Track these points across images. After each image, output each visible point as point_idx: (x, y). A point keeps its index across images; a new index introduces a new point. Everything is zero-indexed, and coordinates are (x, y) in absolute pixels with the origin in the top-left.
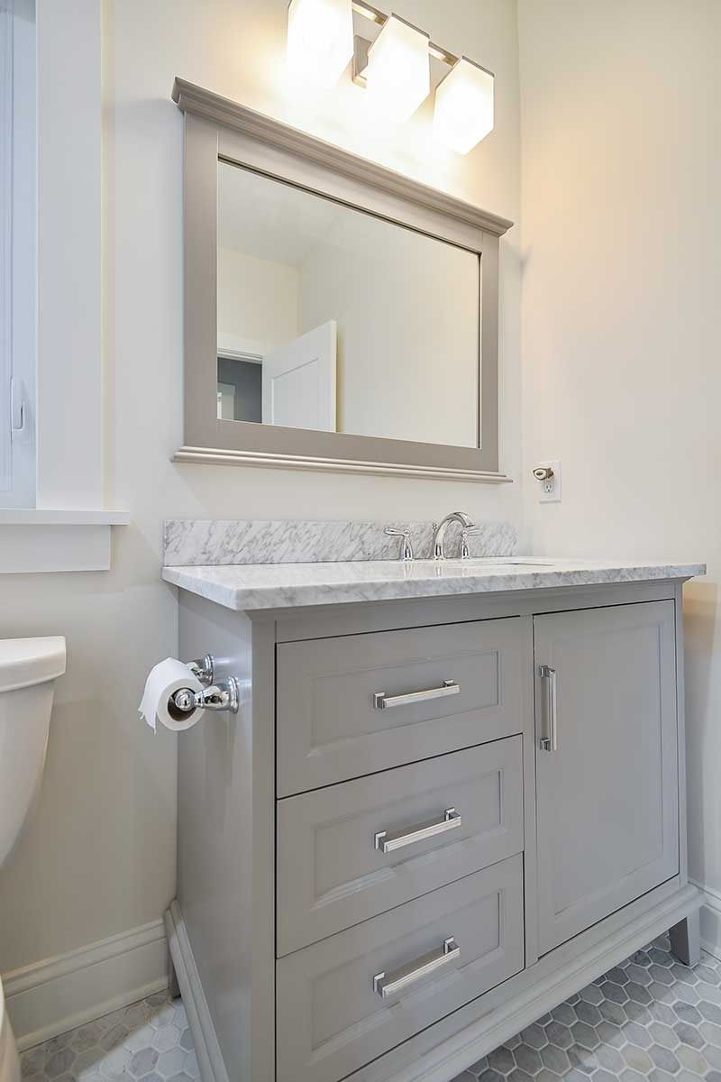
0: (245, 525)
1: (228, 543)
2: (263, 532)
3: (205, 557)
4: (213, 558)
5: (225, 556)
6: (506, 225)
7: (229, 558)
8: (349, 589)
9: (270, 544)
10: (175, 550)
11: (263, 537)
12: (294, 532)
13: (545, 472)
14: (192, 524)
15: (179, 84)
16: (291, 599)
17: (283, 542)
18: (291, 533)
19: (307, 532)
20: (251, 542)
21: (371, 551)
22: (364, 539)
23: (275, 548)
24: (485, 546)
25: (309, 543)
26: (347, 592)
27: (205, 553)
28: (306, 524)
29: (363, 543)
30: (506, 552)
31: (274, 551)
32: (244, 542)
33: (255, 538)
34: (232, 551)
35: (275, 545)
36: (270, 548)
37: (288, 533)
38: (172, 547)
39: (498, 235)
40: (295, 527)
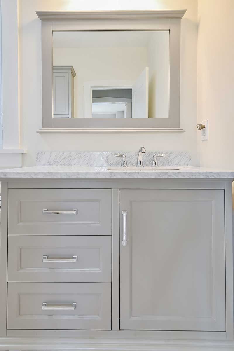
0: (62, 153)
1: (56, 159)
2: (68, 156)
3: (48, 163)
4: (51, 164)
5: (55, 163)
6: (183, 12)
7: (56, 164)
8: (25, 173)
9: (70, 159)
10: (39, 161)
11: (68, 157)
12: (80, 155)
13: (199, 126)
14: (45, 153)
15: (37, 13)
16: (5, 175)
17: (75, 159)
18: (78, 156)
19: (84, 155)
20: (64, 159)
21: (111, 163)
22: (108, 158)
23: (72, 161)
24: (171, 161)
25: (85, 159)
26: (24, 174)
27: (48, 162)
28: (84, 153)
29: (108, 159)
30: (184, 164)
31: (72, 162)
32: (62, 159)
33: (65, 157)
34: (57, 162)
35: (72, 160)
36: (70, 161)
37: (77, 156)
38: (38, 160)
39: (180, 18)
40: (80, 154)
